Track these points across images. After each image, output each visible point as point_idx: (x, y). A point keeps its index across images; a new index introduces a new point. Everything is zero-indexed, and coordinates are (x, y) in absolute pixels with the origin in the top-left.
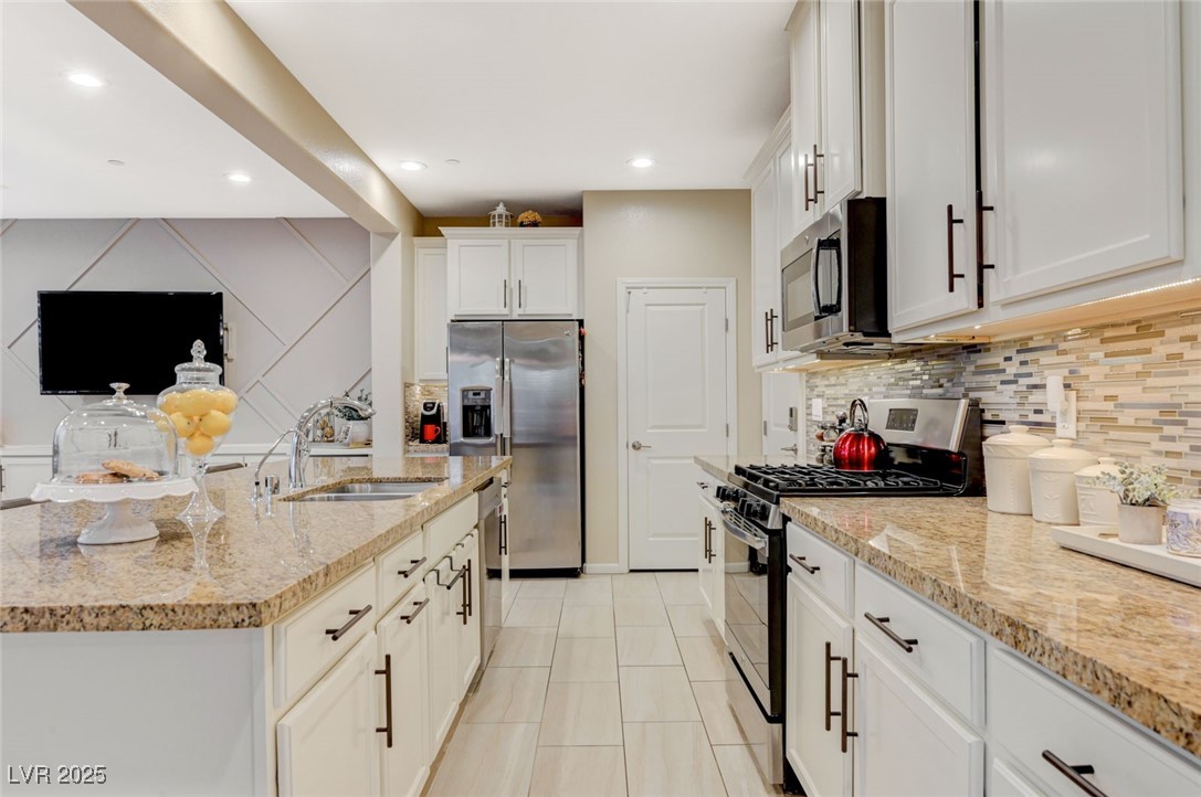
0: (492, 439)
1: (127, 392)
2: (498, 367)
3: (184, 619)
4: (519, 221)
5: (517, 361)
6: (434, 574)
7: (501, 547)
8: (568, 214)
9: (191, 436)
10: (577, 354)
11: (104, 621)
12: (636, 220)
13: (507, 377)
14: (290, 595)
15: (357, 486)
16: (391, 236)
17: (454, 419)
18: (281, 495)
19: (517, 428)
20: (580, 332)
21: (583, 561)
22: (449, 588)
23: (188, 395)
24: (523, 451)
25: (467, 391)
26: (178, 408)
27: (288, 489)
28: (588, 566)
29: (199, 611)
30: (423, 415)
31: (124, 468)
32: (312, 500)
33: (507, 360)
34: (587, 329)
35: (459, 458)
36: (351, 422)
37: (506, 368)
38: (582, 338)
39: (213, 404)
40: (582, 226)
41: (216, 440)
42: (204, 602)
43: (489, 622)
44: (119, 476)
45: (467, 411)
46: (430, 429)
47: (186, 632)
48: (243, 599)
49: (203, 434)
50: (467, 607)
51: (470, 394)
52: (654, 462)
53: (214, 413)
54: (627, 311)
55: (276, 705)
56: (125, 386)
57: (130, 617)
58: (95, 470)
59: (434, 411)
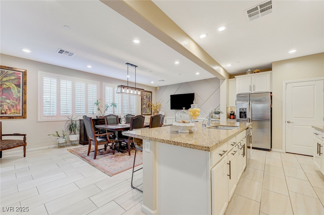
0: (246, 119)
1: (185, 109)
2: (248, 104)
3: (197, 147)
4: (254, 72)
5: (253, 102)
6: (237, 146)
7: (250, 142)
8: (268, 68)
9: (193, 116)
10: (270, 100)
11: (185, 145)
12: (288, 67)
13: (250, 106)
14: (214, 146)
15: (219, 126)
16: (224, 79)
17: (237, 115)
18: (206, 127)
19: (253, 117)
20: (271, 95)
21: (271, 148)
22: (241, 149)
23: (193, 109)
24: (254, 122)
25: (241, 109)
26: (191, 112)
27: (207, 126)
28: (272, 149)
29: (199, 147)
30: (230, 114)
31: (185, 121)
32: (212, 128)
33: (250, 102)
34: (273, 94)
35: (239, 122)
36: (216, 115)
37: (250, 104)
38: (271, 97)
39: (196, 111)
40: (272, 70)
41: (197, 117)
42: (200, 145)
43: (248, 158)
44: (184, 122)
45: (241, 113)
46: (232, 116)
47: (197, 150)
48: (206, 146)
49: (195, 116)
50: (244, 153)
51: (241, 110)
52: (295, 126)
53: (197, 112)
54: (286, 89)
55: (211, 166)
56: (185, 108)
57: (188, 146)
58: (181, 121)
59: (233, 113)
